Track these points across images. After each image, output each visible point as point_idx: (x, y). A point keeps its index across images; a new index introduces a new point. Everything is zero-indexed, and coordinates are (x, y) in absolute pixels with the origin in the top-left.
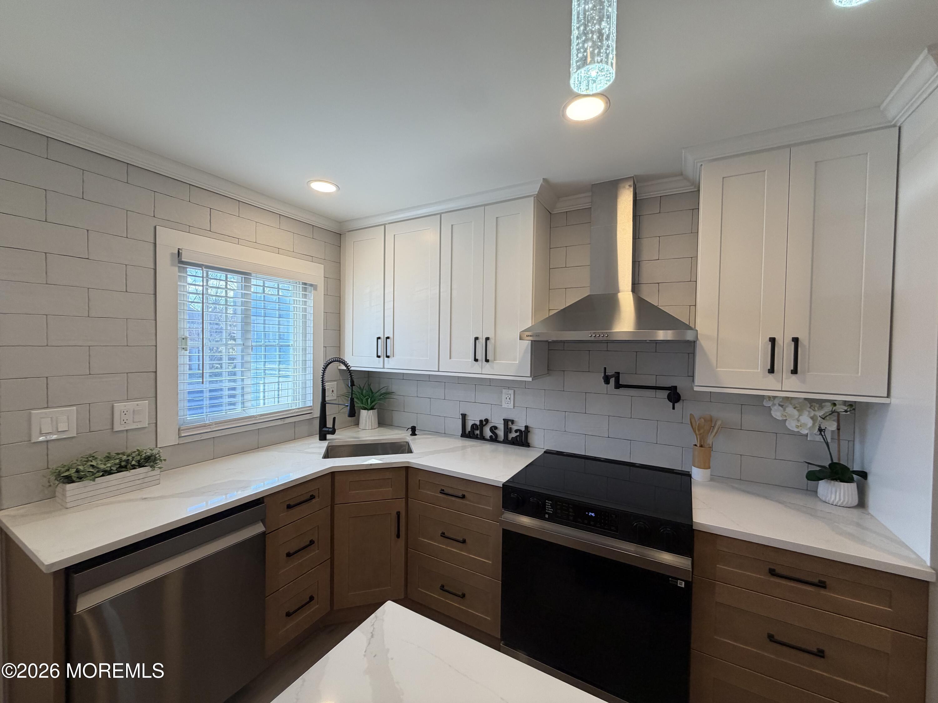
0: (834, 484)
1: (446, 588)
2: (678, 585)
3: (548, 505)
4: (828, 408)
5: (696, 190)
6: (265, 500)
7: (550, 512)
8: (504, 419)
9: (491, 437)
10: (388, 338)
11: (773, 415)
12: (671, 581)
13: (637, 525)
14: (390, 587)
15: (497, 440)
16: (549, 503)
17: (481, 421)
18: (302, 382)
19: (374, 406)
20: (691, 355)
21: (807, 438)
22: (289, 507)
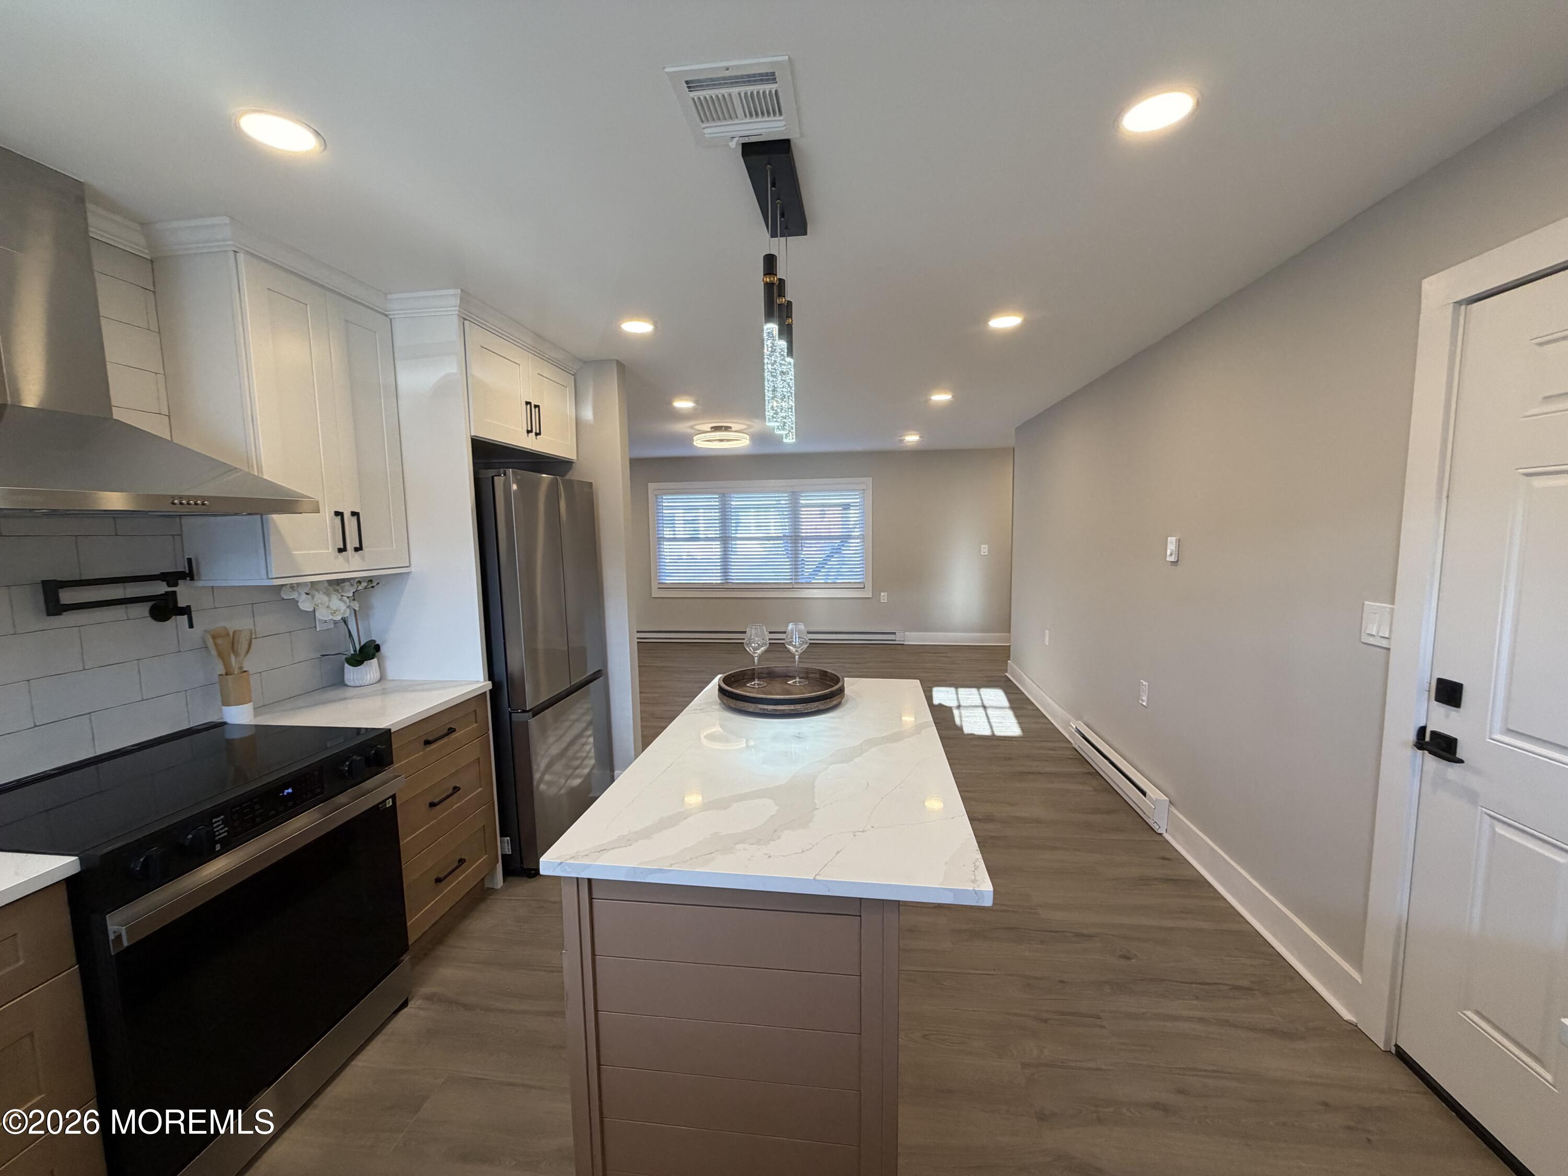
0: (364, 665)
3: (218, 826)
4: (353, 589)
7: (223, 835)
16: (218, 821)
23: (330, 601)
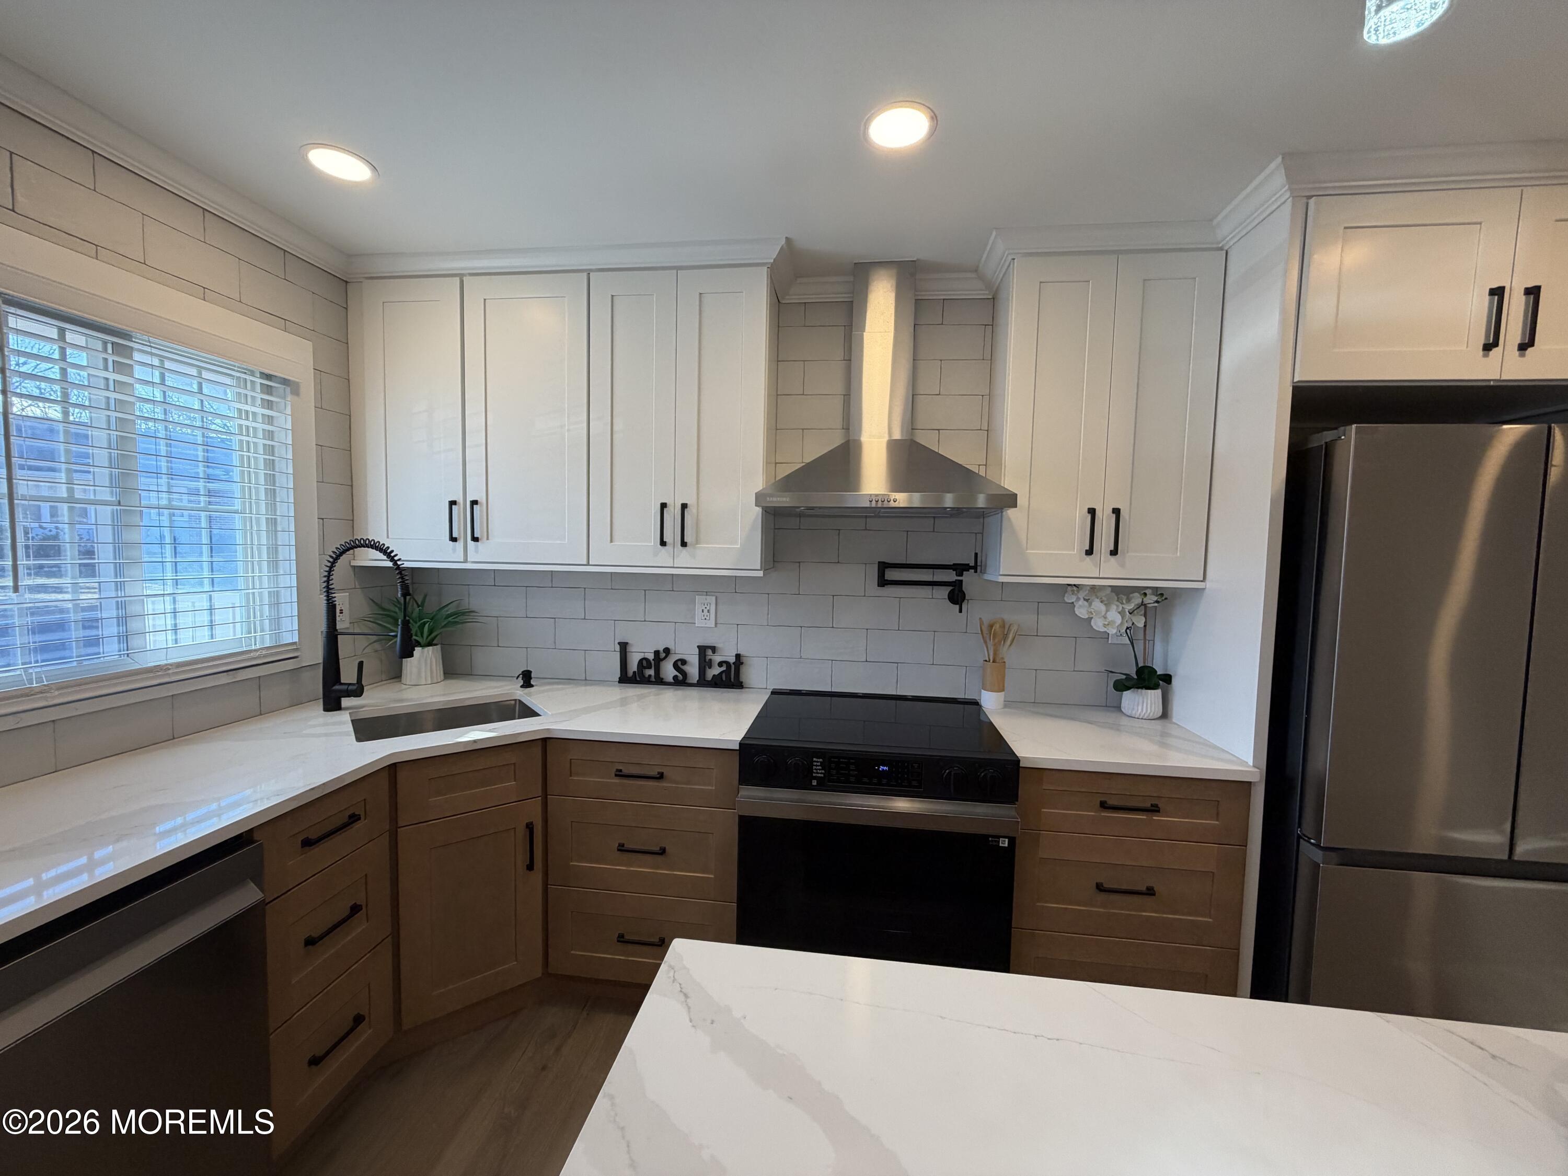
0: (1141, 693)
1: (627, 937)
2: (1001, 845)
3: (817, 766)
4: (1137, 599)
5: (990, 297)
6: (256, 836)
7: (819, 775)
8: (698, 647)
9: (675, 677)
10: (474, 503)
11: (1077, 613)
12: (992, 841)
13: (950, 773)
14: (515, 963)
15: (687, 681)
16: (817, 762)
17: (657, 653)
18: (269, 592)
19: (433, 639)
20: (979, 536)
21: (1108, 641)
22: (308, 843)
23: (1107, 611)
